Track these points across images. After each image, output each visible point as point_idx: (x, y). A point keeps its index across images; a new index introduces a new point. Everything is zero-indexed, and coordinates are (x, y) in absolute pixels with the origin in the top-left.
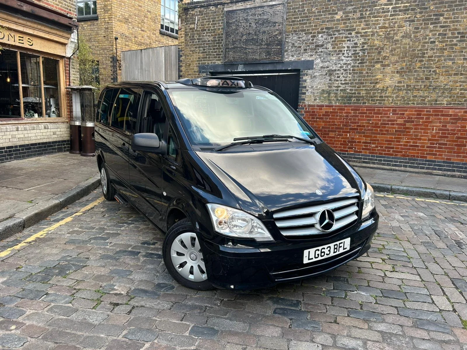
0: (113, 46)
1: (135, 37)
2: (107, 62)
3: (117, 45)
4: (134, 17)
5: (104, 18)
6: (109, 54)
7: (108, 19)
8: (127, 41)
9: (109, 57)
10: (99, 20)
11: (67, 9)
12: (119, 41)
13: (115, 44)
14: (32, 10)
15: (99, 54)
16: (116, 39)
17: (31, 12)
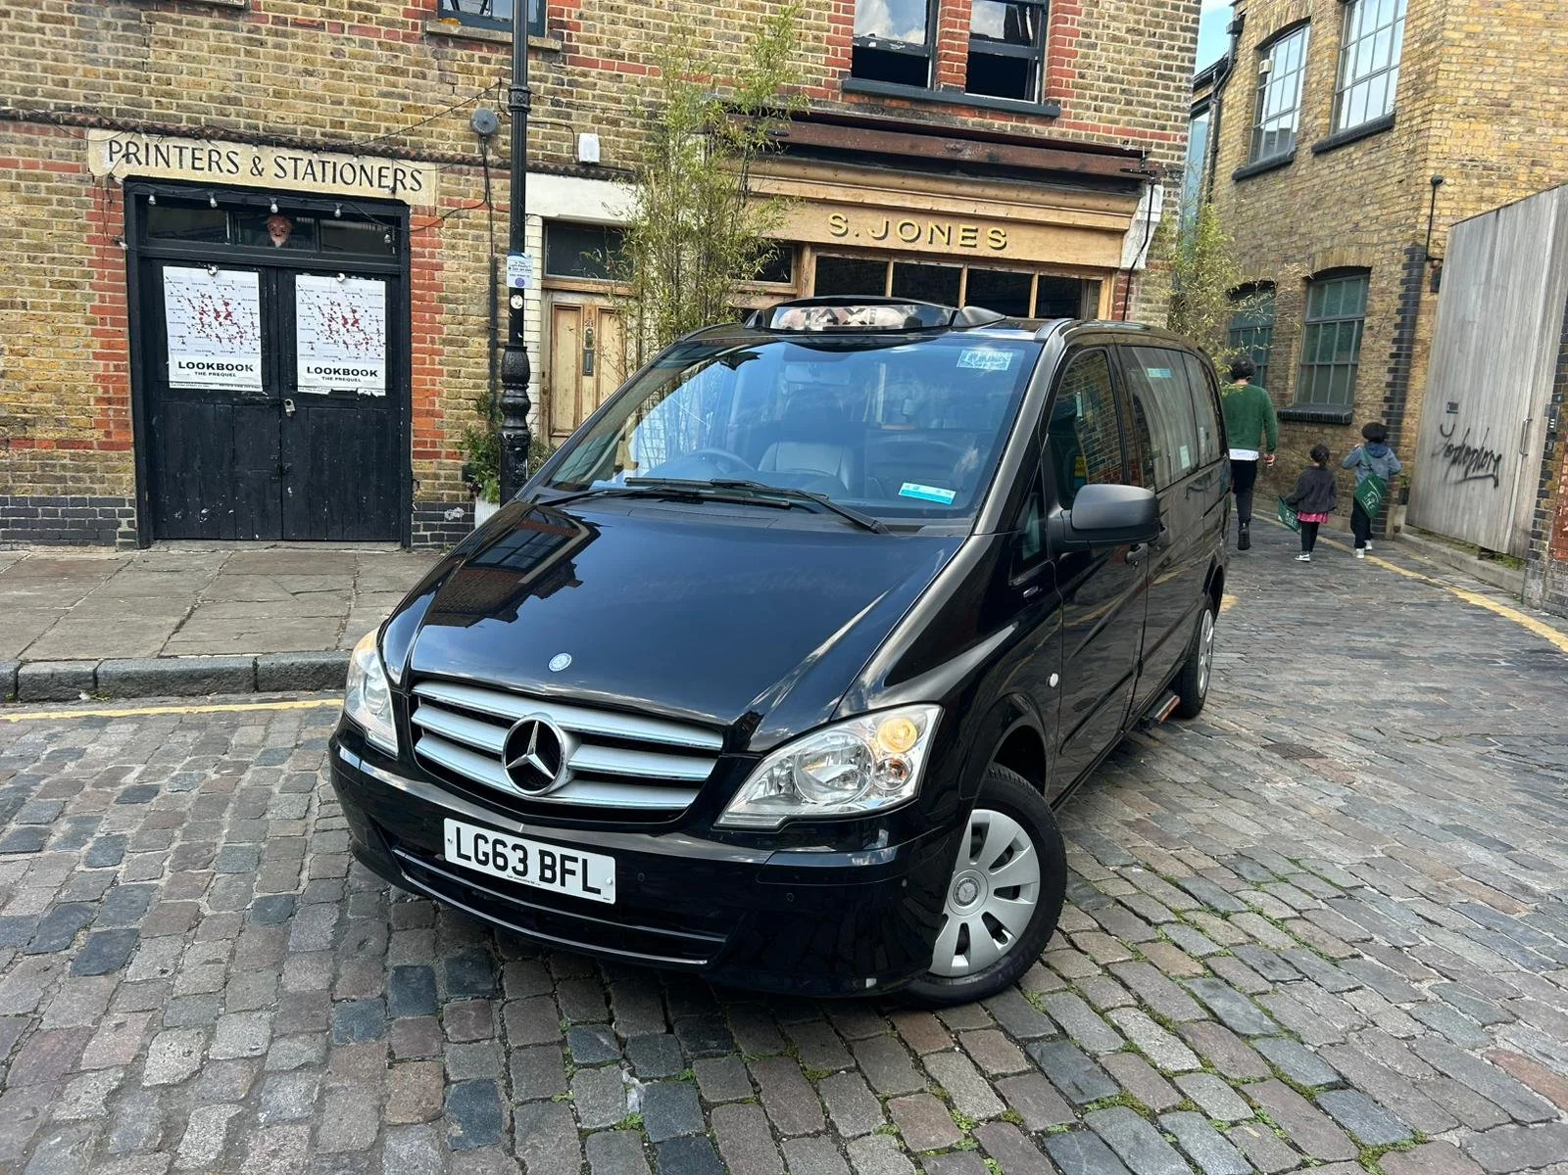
0: (1418, 209)
1: (1534, 163)
2: (1393, 268)
3: (1439, 204)
4: (1543, 89)
5: (1410, 119)
6: (1402, 240)
7: (1420, 120)
8: (1491, 185)
9: (1400, 250)
10: (1396, 128)
11: (1153, 126)
12: (1450, 189)
13: (1427, 204)
14: (990, 156)
15: (1376, 245)
16: (1437, 183)
17: (987, 161)
